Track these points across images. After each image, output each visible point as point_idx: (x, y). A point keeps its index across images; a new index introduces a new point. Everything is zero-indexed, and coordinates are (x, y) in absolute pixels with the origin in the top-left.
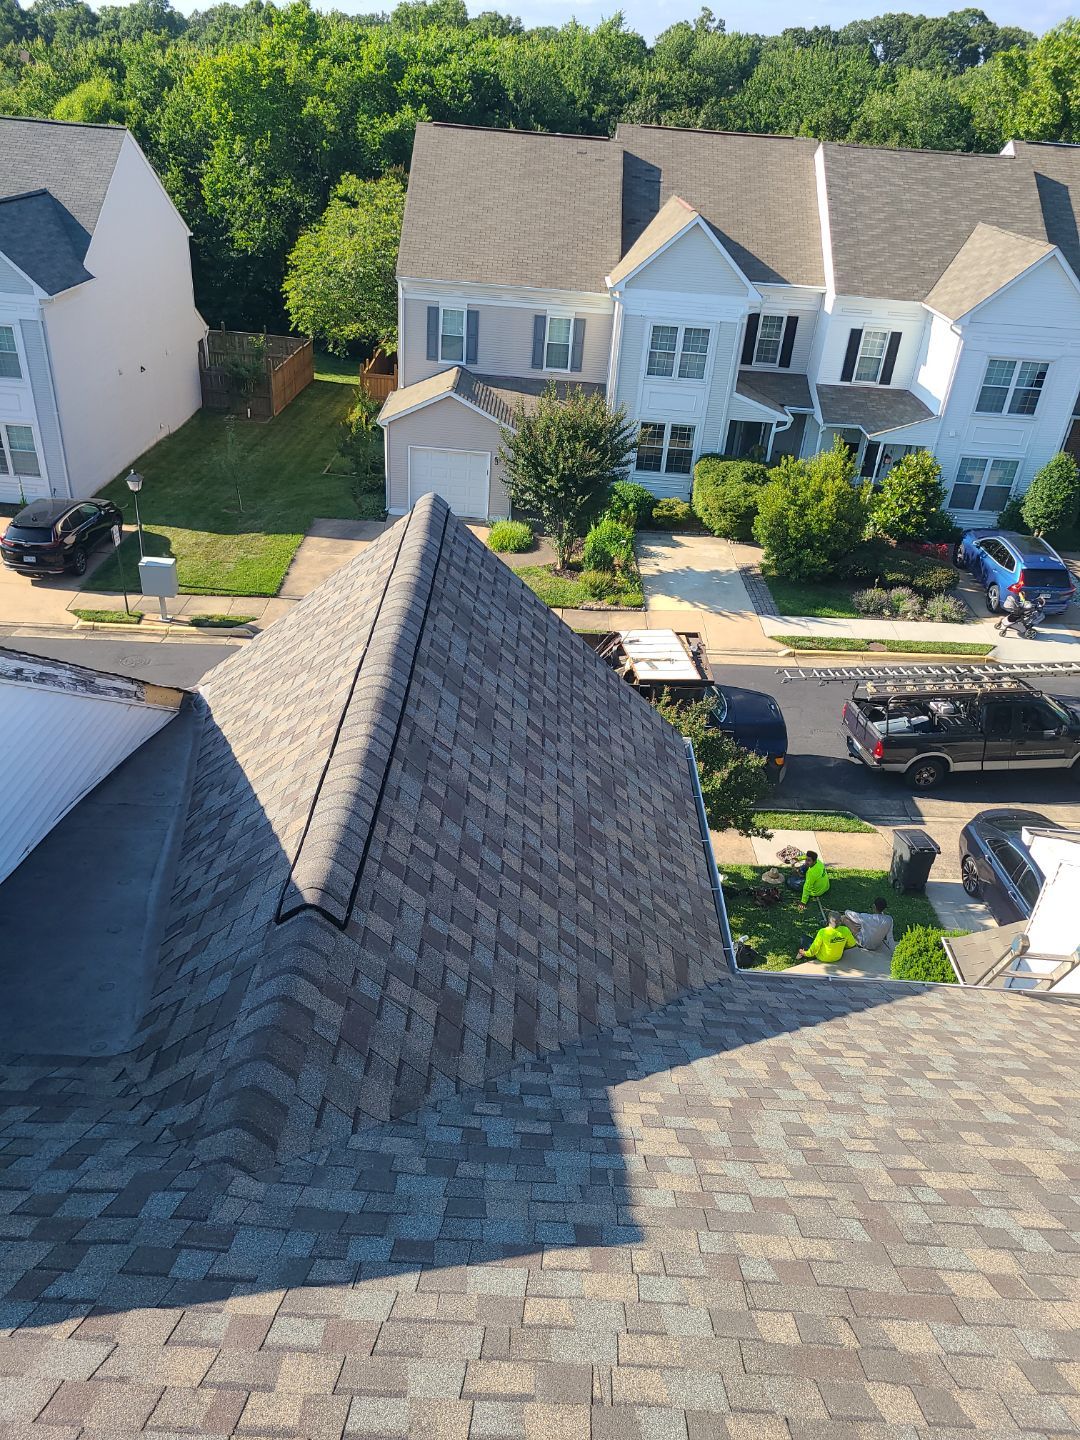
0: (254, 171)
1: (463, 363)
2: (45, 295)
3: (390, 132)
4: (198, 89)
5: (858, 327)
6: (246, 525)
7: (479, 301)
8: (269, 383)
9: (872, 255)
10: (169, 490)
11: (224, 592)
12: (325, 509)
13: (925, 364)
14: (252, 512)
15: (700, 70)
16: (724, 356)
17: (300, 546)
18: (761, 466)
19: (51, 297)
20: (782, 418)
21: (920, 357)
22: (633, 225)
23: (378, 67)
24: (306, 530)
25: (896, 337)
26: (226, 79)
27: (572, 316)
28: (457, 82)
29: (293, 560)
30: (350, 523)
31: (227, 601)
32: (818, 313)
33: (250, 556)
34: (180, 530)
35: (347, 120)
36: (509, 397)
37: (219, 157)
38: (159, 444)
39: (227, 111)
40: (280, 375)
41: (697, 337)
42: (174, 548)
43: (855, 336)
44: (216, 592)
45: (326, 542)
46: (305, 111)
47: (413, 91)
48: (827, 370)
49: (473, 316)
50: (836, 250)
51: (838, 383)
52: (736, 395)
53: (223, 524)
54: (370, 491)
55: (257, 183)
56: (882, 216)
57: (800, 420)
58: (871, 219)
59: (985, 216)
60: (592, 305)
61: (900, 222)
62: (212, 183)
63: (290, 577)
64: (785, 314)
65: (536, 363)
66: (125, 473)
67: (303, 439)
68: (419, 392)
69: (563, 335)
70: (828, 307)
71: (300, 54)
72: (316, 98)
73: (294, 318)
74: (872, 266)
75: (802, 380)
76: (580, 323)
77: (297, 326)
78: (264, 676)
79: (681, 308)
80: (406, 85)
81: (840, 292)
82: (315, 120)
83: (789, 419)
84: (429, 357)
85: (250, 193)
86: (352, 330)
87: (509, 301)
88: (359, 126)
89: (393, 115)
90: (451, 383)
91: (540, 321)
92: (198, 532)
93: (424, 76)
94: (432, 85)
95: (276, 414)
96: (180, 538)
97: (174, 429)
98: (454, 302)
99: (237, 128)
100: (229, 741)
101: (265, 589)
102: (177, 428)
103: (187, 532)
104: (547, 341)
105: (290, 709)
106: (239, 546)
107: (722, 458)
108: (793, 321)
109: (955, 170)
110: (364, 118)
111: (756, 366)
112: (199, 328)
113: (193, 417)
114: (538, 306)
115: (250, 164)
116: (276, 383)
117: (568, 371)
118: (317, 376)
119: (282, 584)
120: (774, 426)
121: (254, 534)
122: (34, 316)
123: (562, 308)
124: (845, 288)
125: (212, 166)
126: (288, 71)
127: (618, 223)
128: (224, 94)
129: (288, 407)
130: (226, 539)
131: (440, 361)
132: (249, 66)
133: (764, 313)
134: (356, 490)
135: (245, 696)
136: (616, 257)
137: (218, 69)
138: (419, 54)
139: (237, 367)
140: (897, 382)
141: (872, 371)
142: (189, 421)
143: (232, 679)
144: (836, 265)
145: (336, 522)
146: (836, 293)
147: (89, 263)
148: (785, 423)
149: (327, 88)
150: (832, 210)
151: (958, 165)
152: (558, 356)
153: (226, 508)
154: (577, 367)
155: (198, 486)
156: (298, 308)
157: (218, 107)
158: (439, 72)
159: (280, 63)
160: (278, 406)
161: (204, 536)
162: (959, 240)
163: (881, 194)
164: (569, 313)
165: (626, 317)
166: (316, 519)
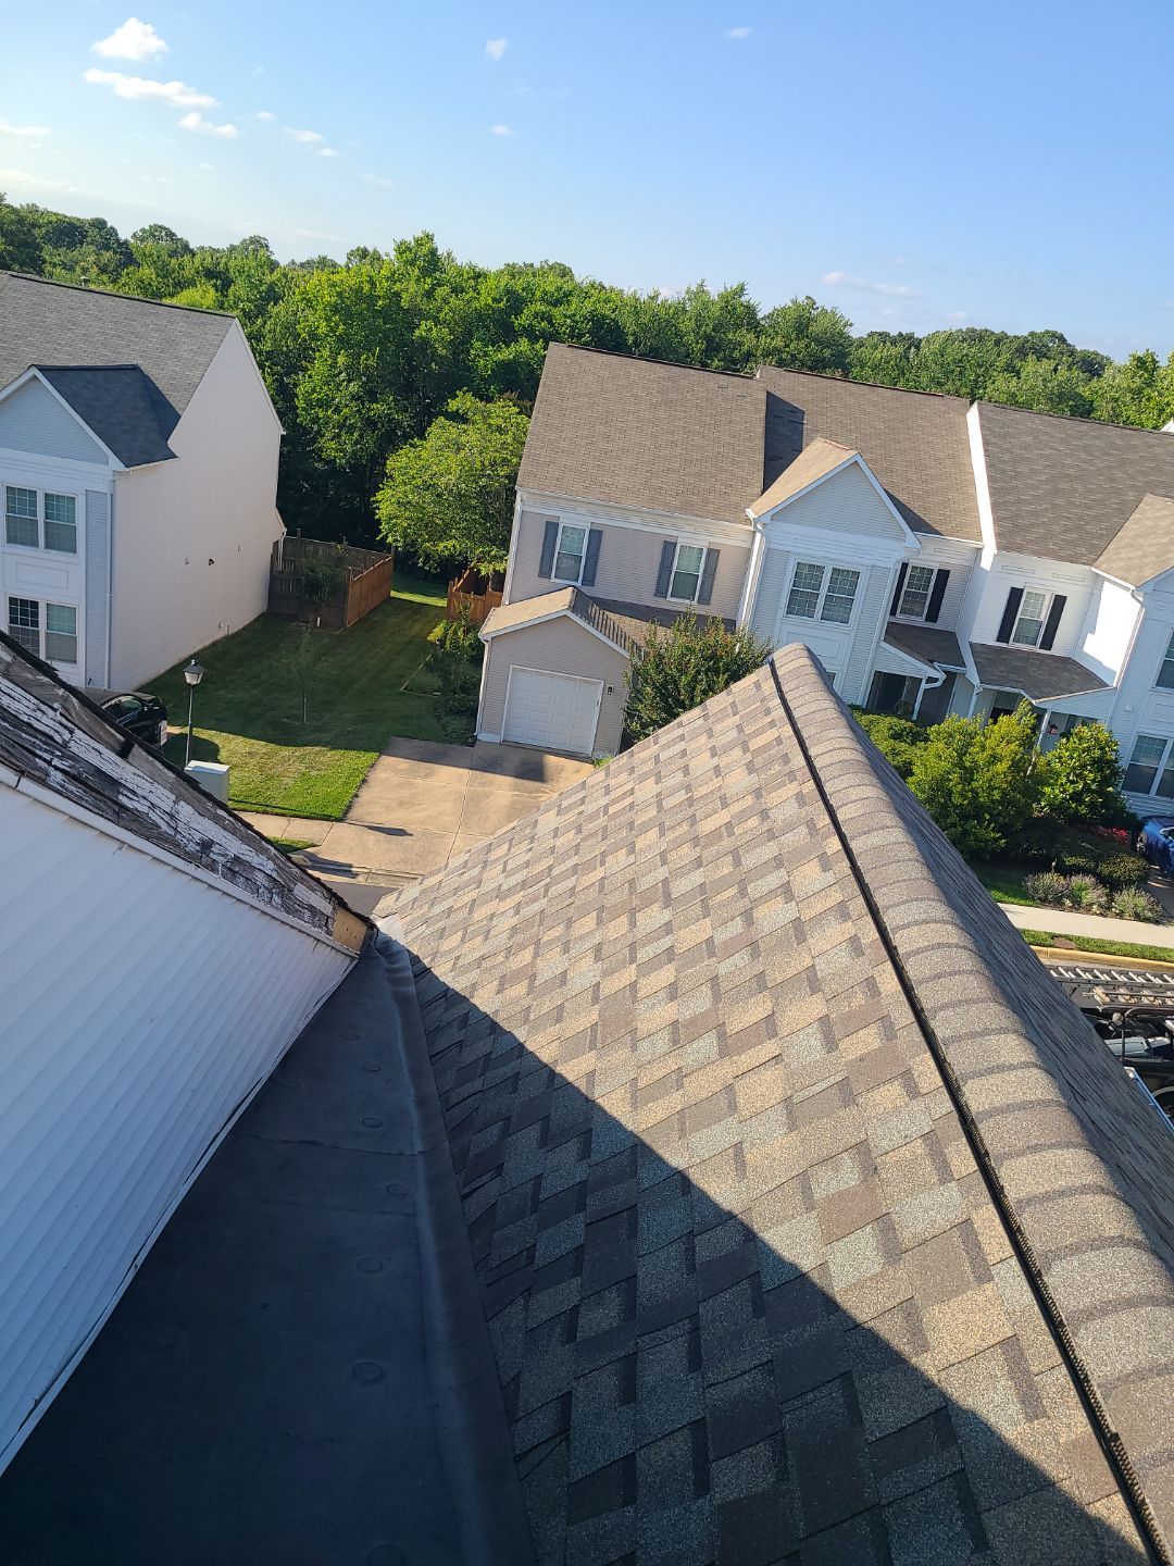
0: (354, 387)
1: (579, 584)
2: (120, 466)
3: (503, 361)
4: (309, 301)
5: (1019, 586)
6: (308, 738)
7: (602, 521)
8: (346, 593)
9: (1034, 514)
10: (221, 692)
11: (277, 810)
12: (404, 728)
13: (1093, 632)
14: (316, 723)
15: (816, 340)
16: (873, 604)
17: (373, 765)
18: (909, 724)
19: (127, 470)
20: (935, 674)
21: (1088, 624)
22: (776, 461)
23: (494, 300)
24: (381, 747)
25: (1060, 602)
26: (339, 294)
27: (705, 546)
28: (577, 322)
29: (364, 781)
30: (433, 745)
31: (282, 821)
32: (972, 568)
33: (313, 773)
34: (231, 736)
35: (460, 345)
36: (629, 625)
37: (319, 368)
38: (214, 644)
39: (337, 325)
40: (358, 586)
41: (846, 581)
42: (223, 755)
43: (1016, 595)
44: (268, 809)
45: (403, 764)
46: (417, 333)
47: (530, 325)
48: (983, 627)
49: (596, 536)
50: (995, 506)
51: (992, 641)
52: (883, 644)
53: (283, 735)
54: (456, 712)
55: (354, 398)
56: (1043, 477)
57: (951, 677)
58: (1031, 479)
59: (1151, 488)
60: (728, 536)
61: (1063, 485)
62: (307, 392)
63: (359, 799)
64: (936, 567)
65: (660, 592)
66: (186, 662)
67: (377, 653)
68: (527, 609)
69: (694, 563)
70: (986, 562)
71: (418, 280)
72: (430, 323)
73: (384, 527)
74: (1034, 525)
75: (950, 639)
76: (713, 555)
77: (386, 536)
78: (536, 907)
79: (830, 547)
80: (523, 320)
81: (1001, 547)
82: (425, 342)
83: (942, 677)
84: (541, 574)
85: (347, 406)
86: (444, 547)
87: (635, 523)
88: (472, 352)
89: (508, 346)
90: (567, 602)
91: (669, 547)
92: (253, 741)
93: (543, 313)
94: (550, 323)
95: (348, 626)
96: (231, 745)
97: (233, 630)
98: (576, 519)
99: (343, 342)
100: (506, 1026)
101: (328, 812)
102: (236, 630)
103: (241, 739)
104: (674, 569)
105: (666, 975)
106: (301, 759)
107: (865, 712)
108: (944, 575)
109: (1119, 442)
110: (478, 344)
111: (900, 618)
112: (276, 529)
113: (255, 620)
114: (668, 532)
115: (350, 381)
116: (354, 593)
117: (695, 602)
118: (393, 594)
119: (349, 807)
120: (924, 681)
121: (317, 749)
122: (104, 488)
123: (694, 536)
124: (1006, 542)
125: (310, 377)
126: (404, 295)
127: (760, 457)
128: (335, 309)
129: (362, 621)
130: (286, 751)
131: (553, 580)
132: (367, 287)
133: (913, 562)
134: (439, 710)
135: (500, 939)
136: (758, 490)
137: (334, 285)
138: (538, 294)
139: (313, 571)
140: (1058, 648)
141: (1032, 635)
142: (251, 624)
143: (450, 910)
144: (997, 520)
145: (416, 743)
146: (998, 549)
147: (173, 443)
148: (936, 680)
149: (442, 315)
150: (990, 466)
151: (1121, 437)
152: (685, 586)
153: (287, 717)
154: (705, 599)
155: (254, 692)
156: (391, 519)
157: (328, 320)
158: (557, 312)
159: (397, 287)
160: (351, 617)
161: (260, 746)
162: (1126, 511)
163: (1041, 456)
164: (702, 542)
165: (768, 553)
166: (394, 738)
